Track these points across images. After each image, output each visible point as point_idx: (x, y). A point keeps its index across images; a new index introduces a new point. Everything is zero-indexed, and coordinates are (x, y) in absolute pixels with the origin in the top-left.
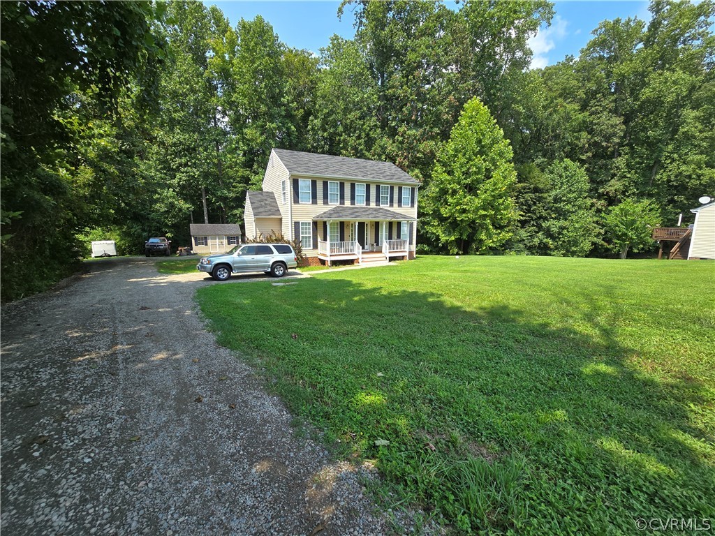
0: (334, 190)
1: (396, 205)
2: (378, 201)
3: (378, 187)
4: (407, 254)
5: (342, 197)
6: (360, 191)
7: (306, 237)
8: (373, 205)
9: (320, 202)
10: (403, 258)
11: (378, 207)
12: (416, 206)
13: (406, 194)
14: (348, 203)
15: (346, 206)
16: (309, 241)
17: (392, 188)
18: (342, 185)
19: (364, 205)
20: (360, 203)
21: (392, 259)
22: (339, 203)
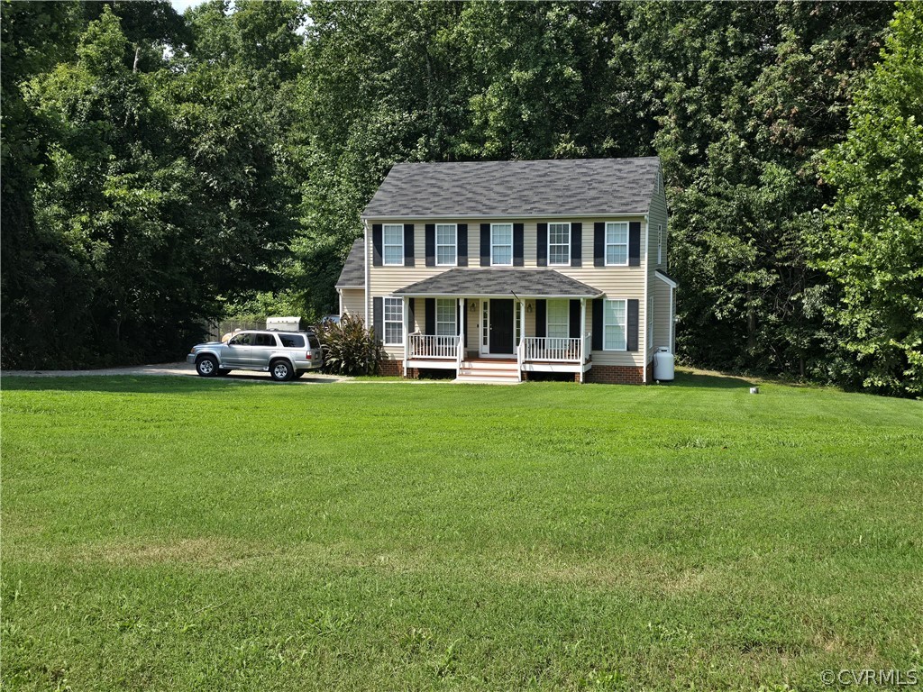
0: (447, 239)
1: (588, 263)
2: (541, 254)
3: (542, 229)
4: (579, 369)
5: (463, 251)
6: (502, 238)
7: (394, 324)
8: (530, 264)
9: (420, 262)
11: (542, 268)
12: (644, 263)
13: (617, 238)
14: (474, 264)
15: (470, 267)
16: (400, 333)
17: (577, 229)
18: (463, 230)
19: (510, 265)
20: (502, 262)
21: (531, 376)
22: (456, 264)
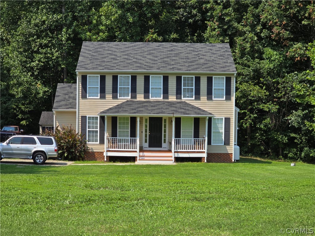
0: (124, 83)
1: (204, 98)
2: (179, 93)
3: (179, 79)
4: (205, 155)
5: (134, 90)
6: (156, 83)
7: (93, 131)
8: (172, 98)
9: (109, 96)
10: (199, 160)
11: (179, 100)
12: (233, 98)
13: (219, 85)
14: (140, 97)
15: (138, 99)
16: (97, 136)
17: (198, 79)
18: (134, 79)
19: (161, 98)
20: (156, 97)
21: (178, 159)
22: (130, 97)
